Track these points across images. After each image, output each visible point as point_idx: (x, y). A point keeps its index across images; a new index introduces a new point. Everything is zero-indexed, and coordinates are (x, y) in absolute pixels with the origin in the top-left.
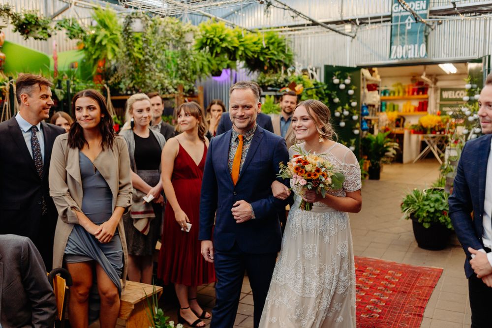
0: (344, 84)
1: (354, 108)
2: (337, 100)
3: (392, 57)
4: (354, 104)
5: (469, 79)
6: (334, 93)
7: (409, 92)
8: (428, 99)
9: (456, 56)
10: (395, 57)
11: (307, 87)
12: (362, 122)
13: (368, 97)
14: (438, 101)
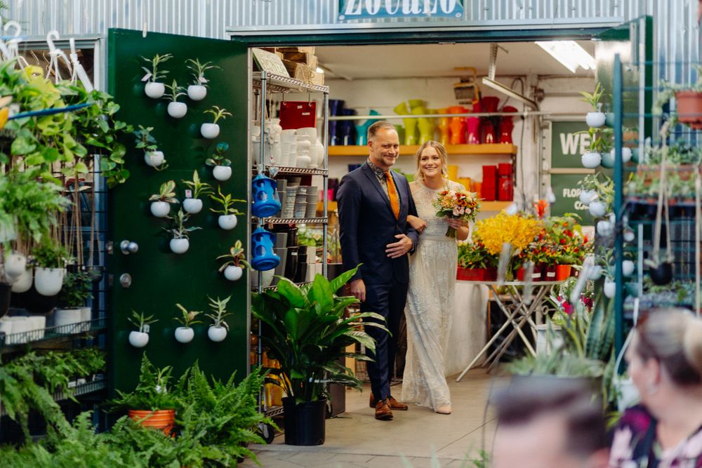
0: (185, 99)
1: (226, 186)
2: (156, 158)
3: (349, 11)
4: (223, 172)
5: (597, 95)
6: (146, 131)
7: (450, 133)
8: (513, 155)
9: (556, 15)
10: (359, 12)
11: (37, 107)
12: (257, 236)
13: (278, 149)
14: (547, 165)
